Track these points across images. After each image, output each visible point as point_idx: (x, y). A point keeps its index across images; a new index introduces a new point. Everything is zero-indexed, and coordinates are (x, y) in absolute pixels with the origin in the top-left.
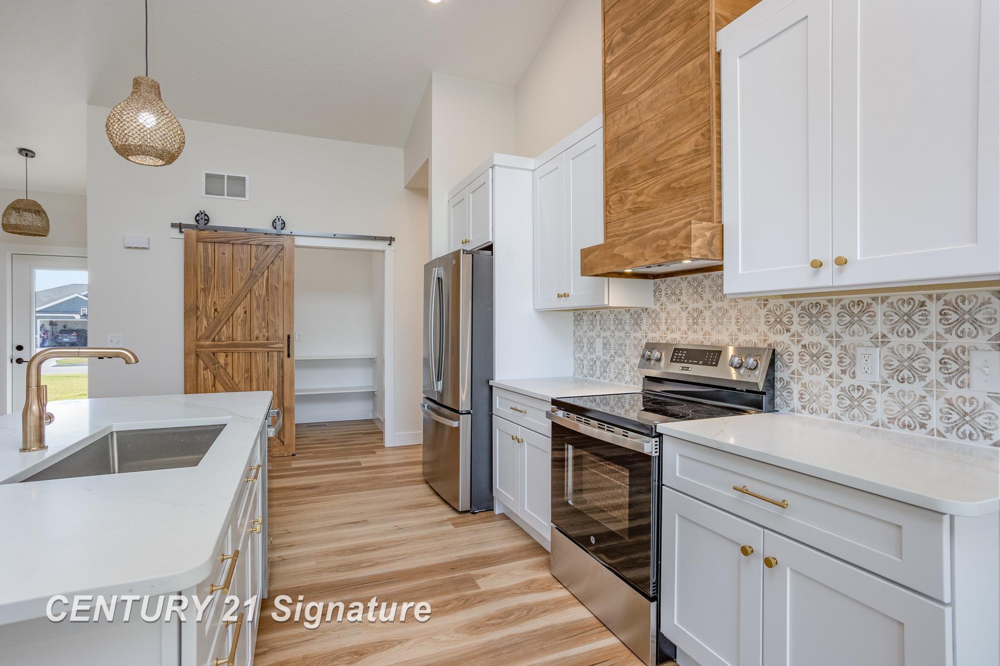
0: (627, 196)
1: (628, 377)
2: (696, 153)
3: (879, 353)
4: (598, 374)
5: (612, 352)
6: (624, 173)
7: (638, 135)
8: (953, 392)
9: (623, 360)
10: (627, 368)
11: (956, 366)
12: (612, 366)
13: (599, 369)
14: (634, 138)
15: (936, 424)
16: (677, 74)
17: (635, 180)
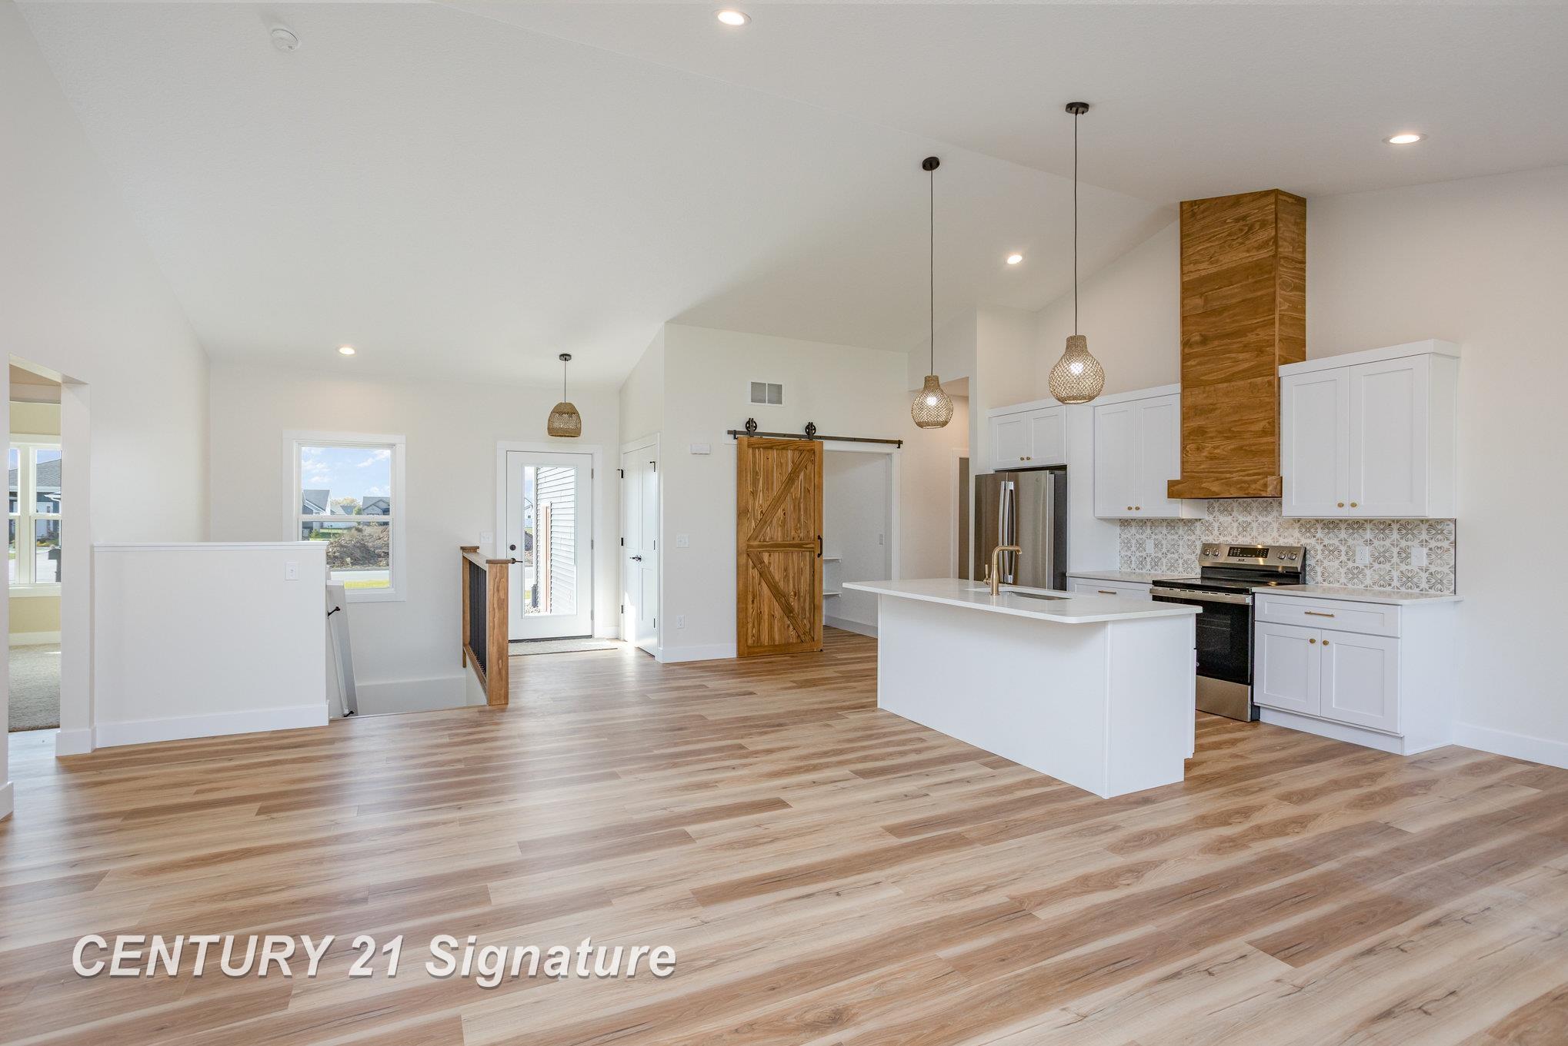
0: (1204, 447)
1: (1181, 569)
2: (1264, 433)
3: (1367, 549)
4: (1149, 567)
5: (1164, 550)
6: (1201, 431)
7: (1217, 409)
8: (1403, 567)
9: (1176, 556)
10: (1181, 561)
11: (1405, 555)
12: (1164, 561)
13: (1149, 564)
14: (1212, 411)
15: (1395, 583)
16: (1249, 381)
17: (1212, 438)
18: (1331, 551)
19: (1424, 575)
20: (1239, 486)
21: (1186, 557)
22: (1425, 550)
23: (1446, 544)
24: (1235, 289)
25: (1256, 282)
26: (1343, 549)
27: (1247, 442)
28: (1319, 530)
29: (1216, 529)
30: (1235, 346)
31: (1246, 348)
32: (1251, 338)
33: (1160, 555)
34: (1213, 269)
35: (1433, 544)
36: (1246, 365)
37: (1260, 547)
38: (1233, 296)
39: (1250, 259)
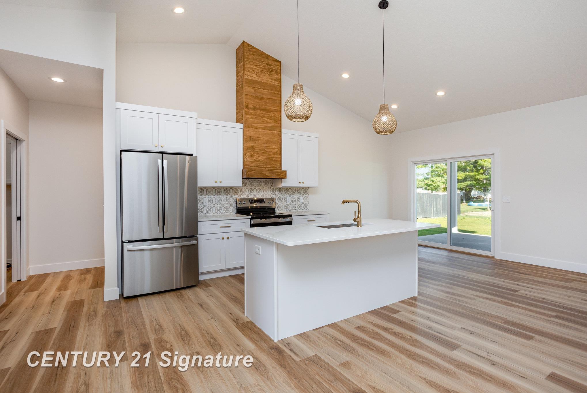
0: (254, 156)
1: (223, 211)
2: (277, 153)
3: (290, 198)
4: (205, 212)
5: (214, 203)
6: (253, 148)
7: (259, 140)
8: (298, 203)
9: (220, 205)
10: (223, 208)
11: (299, 199)
12: (214, 208)
13: (205, 210)
14: (257, 140)
15: (297, 209)
16: (272, 131)
17: (257, 152)
18: (280, 199)
19: (303, 205)
20: (277, 174)
21: (225, 206)
22: (303, 197)
23: (307, 195)
24: (266, 92)
25: (274, 93)
26: (283, 198)
27: (271, 156)
28: (277, 192)
29: (239, 192)
30: (266, 115)
31: (270, 118)
32: (272, 114)
33: (211, 205)
34: (258, 79)
35: (305, 195)
36: (271, 125)
37: (255, 199)
38: (265, 95)
39: (272, 83)
